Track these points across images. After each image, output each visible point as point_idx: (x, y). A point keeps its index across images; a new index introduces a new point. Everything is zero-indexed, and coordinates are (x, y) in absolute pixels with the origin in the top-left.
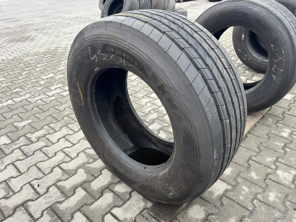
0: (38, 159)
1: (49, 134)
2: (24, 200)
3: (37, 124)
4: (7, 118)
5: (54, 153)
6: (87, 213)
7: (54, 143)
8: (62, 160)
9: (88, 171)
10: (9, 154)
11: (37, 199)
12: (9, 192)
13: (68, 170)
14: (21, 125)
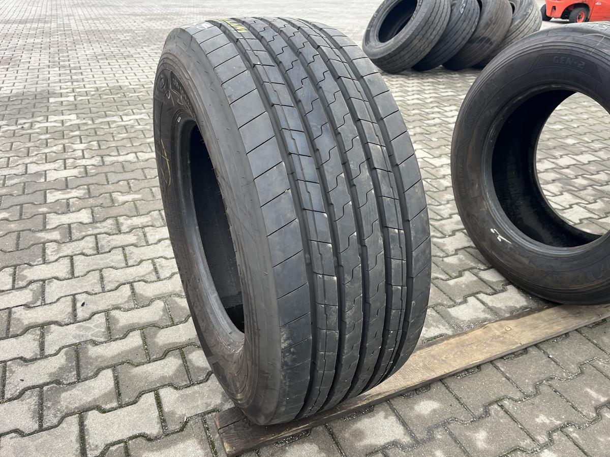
0: (110, 262)
1: (152, 226)
2: (49, 320)
3: (145, 204)
4: (110, 183)
5: (139, 260)
6: (121, 377)
7: (150, 243)
8: (142, 276)
9: (169, 309)
10: (76, 240)
11: (67, 325)
12: (38, 299)
13: (141, 295)
14: (121, 198)
